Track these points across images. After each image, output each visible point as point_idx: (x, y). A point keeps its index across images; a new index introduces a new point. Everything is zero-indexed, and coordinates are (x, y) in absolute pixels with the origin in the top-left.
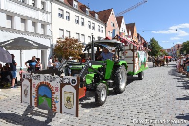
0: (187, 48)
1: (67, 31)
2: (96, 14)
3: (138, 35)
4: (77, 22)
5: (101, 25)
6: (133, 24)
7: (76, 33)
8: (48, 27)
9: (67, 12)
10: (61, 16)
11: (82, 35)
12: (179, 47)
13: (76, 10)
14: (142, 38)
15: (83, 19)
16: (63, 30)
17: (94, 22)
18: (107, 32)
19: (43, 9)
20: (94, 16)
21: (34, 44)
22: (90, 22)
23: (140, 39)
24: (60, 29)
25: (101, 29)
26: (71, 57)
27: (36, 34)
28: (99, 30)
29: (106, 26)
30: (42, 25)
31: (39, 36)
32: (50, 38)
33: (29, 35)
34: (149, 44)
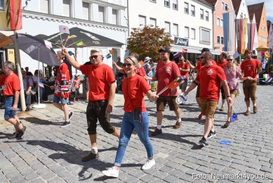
1: (151, 19)
4: (167, 4)
5: (205, 9)
6: (261, 5)
7: (166, 22)
8: (122, 13)
11: (174, 24)
16: (145, 17)
17: (194, 3)
21: (93, 37)
22: (187, 4)
24: (140, 16)
25: (205, 14)
26: (148, 58)
27: (105, 24)
28: (202, 16)
29: (213, 10)
30: (113, 10)
31: (109, 27)
32: (125, 30)
33: (95, 25)
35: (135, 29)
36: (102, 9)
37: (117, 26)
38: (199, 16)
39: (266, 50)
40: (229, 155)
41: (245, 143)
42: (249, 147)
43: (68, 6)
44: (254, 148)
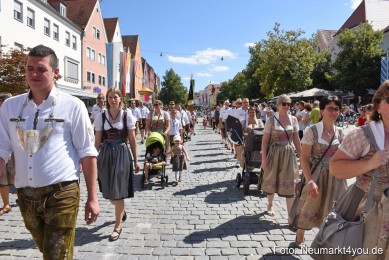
0: (230, 93)
2: (61, 5)
3: (143, 61)
4: (19, 16)
5: (72, 33)
6: (135, 38)
7: (16, 44)
12: (213, 90)
14: (150, 68)
15: (33, 11)
17: (58, 23)
18: (85, 48)
20: (57, 9)
22: (48, 21)
23: (146, 70)
25: (72, 40)
28: (68, 41)
29: (82, 36)
34: (163, 80)
38: (65, 42)
39: (150, 93)
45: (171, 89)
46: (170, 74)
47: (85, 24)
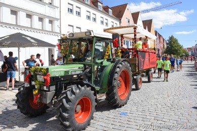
1: (77, 27)
2: (109, 9)
3: (156, 32)
4: (89, 17)
5: (115, 21)
6: (151, 21)
8: (56, 23)
9: (77, 7)
10: (71, 11)
13: (87, 5)
14: (160, 36)
15: (95, 15)
16: (72, 26)
17: (108, 18)
19: (50, 4)
20: (108, 12)
22: (103, 18)
24: (69, 25)
25: (115, 25)
27: (43, 30)
28: (113, 26)
29: (120, 23)
30: (49, 20)
31: (46, 33)
32: (58, 35)
33: (35, 31)
34: (168, 42)
35: (64, 35)
36: (41, 19)
37: (52, 32)
40: (125, 122)
41: (137, 113)
42: (139, 116)
43: (15, 16)
44: (142, 116)
45: (172, 46)
46: (171, 38)
47: (122, 17)
